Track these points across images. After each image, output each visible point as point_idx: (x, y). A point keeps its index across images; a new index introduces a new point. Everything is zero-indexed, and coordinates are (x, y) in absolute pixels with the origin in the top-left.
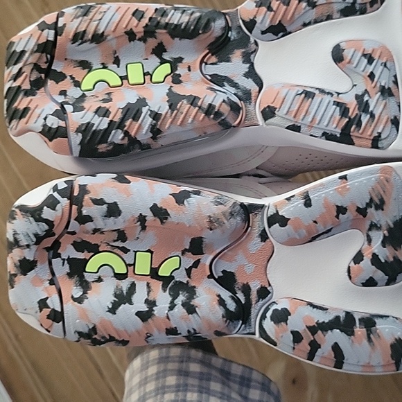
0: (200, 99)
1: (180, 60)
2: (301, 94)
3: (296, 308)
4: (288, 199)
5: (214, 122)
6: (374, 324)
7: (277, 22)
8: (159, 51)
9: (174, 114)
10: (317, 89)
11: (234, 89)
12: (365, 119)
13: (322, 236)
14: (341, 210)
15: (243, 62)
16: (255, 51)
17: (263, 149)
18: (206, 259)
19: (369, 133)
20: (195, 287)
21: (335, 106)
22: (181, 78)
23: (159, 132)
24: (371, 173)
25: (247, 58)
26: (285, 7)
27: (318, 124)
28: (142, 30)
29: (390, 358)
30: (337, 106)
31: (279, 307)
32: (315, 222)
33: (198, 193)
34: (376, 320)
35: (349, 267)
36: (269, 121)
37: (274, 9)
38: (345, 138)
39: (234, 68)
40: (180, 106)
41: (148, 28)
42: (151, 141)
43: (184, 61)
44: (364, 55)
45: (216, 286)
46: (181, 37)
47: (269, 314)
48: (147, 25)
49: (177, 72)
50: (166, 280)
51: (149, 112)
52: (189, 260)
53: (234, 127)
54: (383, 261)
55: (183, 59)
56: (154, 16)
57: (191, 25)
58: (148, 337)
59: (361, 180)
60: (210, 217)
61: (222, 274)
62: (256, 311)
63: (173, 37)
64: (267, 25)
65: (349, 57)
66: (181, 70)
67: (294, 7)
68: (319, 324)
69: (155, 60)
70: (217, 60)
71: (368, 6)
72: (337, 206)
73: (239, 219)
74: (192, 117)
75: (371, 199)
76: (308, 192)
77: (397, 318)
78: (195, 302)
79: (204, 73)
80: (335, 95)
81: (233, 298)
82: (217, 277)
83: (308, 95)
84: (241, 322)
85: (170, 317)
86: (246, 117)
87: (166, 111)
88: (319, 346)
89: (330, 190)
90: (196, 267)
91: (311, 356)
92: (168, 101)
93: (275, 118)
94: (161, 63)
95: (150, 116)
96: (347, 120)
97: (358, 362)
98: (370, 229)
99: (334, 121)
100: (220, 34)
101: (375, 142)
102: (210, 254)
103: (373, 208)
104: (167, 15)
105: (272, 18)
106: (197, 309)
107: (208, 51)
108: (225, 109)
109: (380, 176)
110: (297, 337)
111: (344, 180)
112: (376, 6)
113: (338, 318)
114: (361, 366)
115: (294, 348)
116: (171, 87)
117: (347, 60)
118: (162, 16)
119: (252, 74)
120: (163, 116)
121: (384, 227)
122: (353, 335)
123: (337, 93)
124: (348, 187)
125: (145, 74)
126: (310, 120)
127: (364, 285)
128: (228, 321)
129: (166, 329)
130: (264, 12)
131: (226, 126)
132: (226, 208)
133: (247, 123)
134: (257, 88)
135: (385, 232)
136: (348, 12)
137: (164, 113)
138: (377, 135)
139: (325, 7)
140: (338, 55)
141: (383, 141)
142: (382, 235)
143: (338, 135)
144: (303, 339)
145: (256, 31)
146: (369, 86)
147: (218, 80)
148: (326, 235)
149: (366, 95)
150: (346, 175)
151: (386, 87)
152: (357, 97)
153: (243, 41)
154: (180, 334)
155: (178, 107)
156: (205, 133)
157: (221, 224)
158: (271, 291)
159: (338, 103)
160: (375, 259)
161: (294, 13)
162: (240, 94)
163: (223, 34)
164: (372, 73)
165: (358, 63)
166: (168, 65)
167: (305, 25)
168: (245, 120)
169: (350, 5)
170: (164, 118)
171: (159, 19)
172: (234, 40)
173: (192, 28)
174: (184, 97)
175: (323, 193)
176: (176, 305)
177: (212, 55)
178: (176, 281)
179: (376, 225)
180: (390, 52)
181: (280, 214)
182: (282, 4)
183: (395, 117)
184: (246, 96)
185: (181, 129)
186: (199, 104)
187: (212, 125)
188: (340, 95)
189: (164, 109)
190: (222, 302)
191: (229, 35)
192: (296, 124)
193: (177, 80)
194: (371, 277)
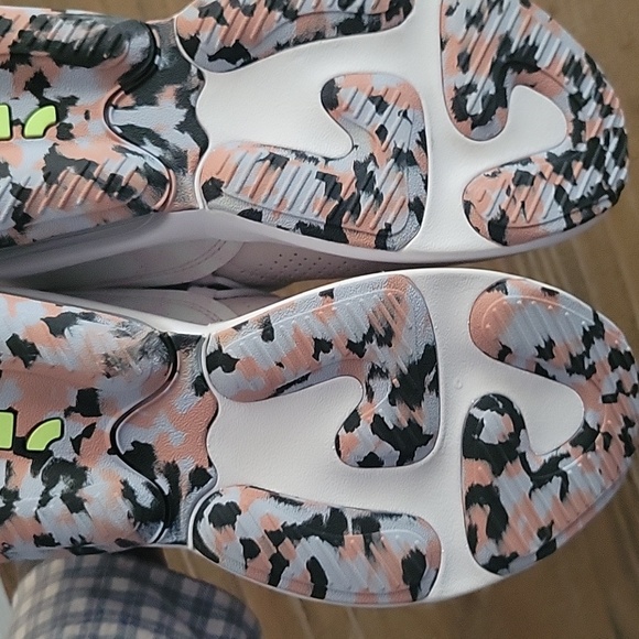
0: (97, 165)
1: (72, 100)
2: (264, 160)
3: (251, 502)
4: (237, 328)
5: (120, 203)
6: (377, 527)
7: (234, 42)
8: (37, 85)
9: (51, 191)
10: (293, 151)
11: (159, 149)
12: (366, 201)
13: (293, 387)
14: (322, 346)
15: (177, 106)
16: (197, 88)
17: (219, 245)
18: (105, 424)
19: (371, 225)
20: (86, 468)
21: (318, 181)
22: (71, 131)
23: (27, 218)
24: (373, 286)
25: (184, 100)
26: (246, 18)
27: (289, 209)
28: (7, 50)
29: (402, 582)
30: (323, 180)
31: (223, 501)
32: (280, 365)
33: (89, 317)
34: (380, 521)
35: (337, 437)
36: (213, 202)
37: (229, 21)
38: (333, 231)
39: (162, 115)
40: (63, 178)
41: (17, 49)
42: (14, 234)
43: (79, 103)
44: (372, 99)
45: (122, 466)
46: (73, 64)
47: (207, 512)
48: (14, 43)
49: (66, 121)
50: (38, 458)
51: (10, 187)
52: (76, 426)
53: (155, 211)
54: (391, 427)
55: (77, 99)
56: (28, 29)
57: (89, 45)
58: (6, 549)
59: (356, 297)
60: (106, 356)
61: (131, 448)
62: (189, 506)
63: (59, 63)
64: (216, 45)
65: (347, 102)
66: (74, 118)
67: (261, 17)
68: (288, 527)
69: (31, 100)
70: (134, 102)
71: (383, 18)
72: (316, 340)
73: (156, 359)
74: (82, 195)
75: (371, 329)
76: (269, 316)
77: (414, 518)
78: (84, 492)
79: (111, 122)
80: (322, 161)
81: (149, 486)
82: (123, 453)
83: (276, 161)
84: (162, 524)
85: (40, 517)
86: (175, 196)
87: (38, 184)
88: (287, 564)
89: (306, 314)
90: (89, 437)
91: (274, 579)
92: (43, 169)
93: (221, 199)
94: (41, 106)
95: (11, 192)
96: (337, 202)
97: (350, 588)
98: (371, 376)
99: (315, 204)
100: (140, 60)
101: (382, 240)
102: (112, 415)
103: (375, 342)
104: (51, 27)
105: (225, 36)
106: (85, 504)
107: (119, 87)
108: (139, 183)
109: (386, 292)
110: (250, 549)
111: (328, 298)
112: (395, 19)
113: (318, 518)
114: (356, 594)
115: (246, 567)
116: (55, 144)
117: (344, 106)
118: (42, 28)
119: (191, 125)
120: (33, 194)
121: (393, 373)
122: (342, 545)
123: (325, 158)
124: (333, 309)
125: (12, 123)
126: (276, 202)
127: (362, 465)
128: (138, 524)
129: (35, 536)
130: (211, 26)
131: (140, 208)
132: (136, 341)
133: (177, 205)
134: (198, 149)
135: (395, 380)
136: (351, 27)
137: (34, 188)
138: (384, 227)
139: (314, 19)
140: (329, 97)
141: (394, 238)
142: (390, 385)
143: (322, 227)
144: (260, 551)
145: (201, 55)
146: (376, 147)
147: (134, 134)
148: (299, 386)
149: (372, 163)
150: (332, 290)
151: (405, 150)
152: (357, 165)
153: (179, 72)
154: (59, 544)
155: (59, 179)
156: (105, 221)
157: (125, 367)
158: (212, 474)
159: (325, 175)
160: (378, 425)
161: (260, 27)
162: (169, 157)
163: (145, 60)
164: (382, 127)
165: (360, 111)
166: (52, 108)
167: (279, 47)
168: (174, 200)
169: (353, 17)
170: (35, 196)
171: (35, 33)
172: (164, 70)
173: (91, 49)
174: (72, 162)
175: (292, 319)
176: (51, 498)
177: (127, 93)
178: (56, 459)
179: (379, 369)
180: (417, 94)
181: (224, 351)
182: (240, 13)
183: (417, 199)
184: (179, 162)
185: (63, 214)
186: (95, 174)
187: (116, 209)
188: (330, 163)
189: (36, 181)
190: (128, 493)
191: (156, 62)
192: (255, 208)
193: (65, 133)
194: (371, 453)
